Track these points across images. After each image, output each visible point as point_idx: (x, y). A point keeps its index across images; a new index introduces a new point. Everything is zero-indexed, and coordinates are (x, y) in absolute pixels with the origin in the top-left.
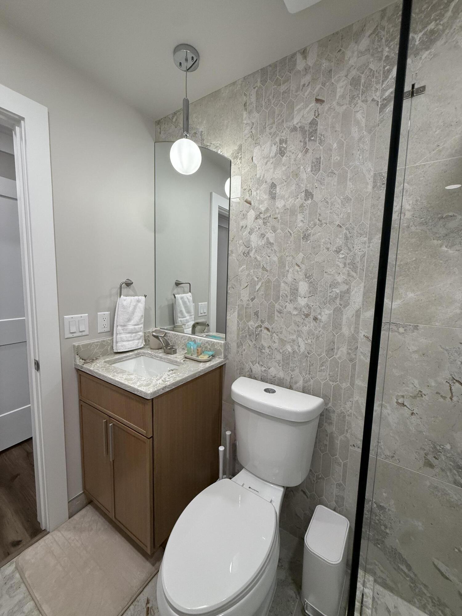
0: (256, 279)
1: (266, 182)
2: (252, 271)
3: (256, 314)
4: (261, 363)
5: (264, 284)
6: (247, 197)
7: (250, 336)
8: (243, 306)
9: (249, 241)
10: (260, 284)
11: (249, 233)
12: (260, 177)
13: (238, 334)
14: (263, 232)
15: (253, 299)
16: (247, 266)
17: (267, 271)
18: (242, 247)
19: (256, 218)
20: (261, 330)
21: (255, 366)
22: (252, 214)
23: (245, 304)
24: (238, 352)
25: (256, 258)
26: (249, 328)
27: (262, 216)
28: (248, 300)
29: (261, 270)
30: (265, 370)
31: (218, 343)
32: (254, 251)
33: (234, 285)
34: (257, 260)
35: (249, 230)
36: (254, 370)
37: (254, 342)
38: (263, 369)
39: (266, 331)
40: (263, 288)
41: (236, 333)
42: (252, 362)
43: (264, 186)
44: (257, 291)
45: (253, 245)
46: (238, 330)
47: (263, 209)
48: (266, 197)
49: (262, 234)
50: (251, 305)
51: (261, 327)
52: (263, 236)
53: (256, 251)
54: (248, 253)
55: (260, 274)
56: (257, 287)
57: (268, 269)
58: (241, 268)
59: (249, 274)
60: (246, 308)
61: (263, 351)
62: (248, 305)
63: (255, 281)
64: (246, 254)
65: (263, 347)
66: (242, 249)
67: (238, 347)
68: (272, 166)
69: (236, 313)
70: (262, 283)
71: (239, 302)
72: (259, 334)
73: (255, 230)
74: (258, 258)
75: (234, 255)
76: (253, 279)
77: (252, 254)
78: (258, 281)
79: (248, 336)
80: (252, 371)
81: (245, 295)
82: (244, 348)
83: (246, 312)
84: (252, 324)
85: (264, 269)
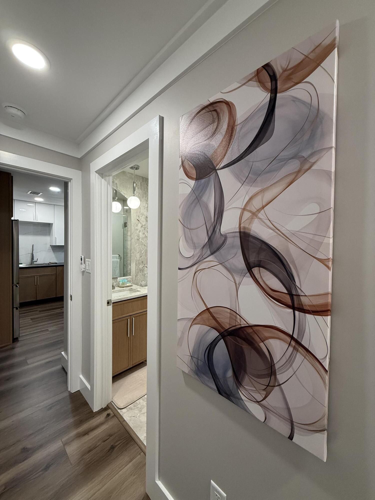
0: (142, 249)
1: (144, 215)
2: (140, 246)
3: (142, 262)
4: (145, 280)
5: (145, 251)
6: (138, 218)
7: (140, 271)
8: (137, 260)
9: (139, 235)
10: (143, 251)
11: (139, 232)
12: (142, 213)
13: (136, 272)
14: (144, 232)
15: (141, 257)
16: (138, 244)
17: (146, 246)
18: (136, 237)
19: (141, 227)
20: (144, 268)
21: (143, 282)
22: (140, 225)
23: (138, 259)
24: (136, 279)
25: (142, 241)
26: (140, 268)
27: (143, 226)
28: (139, 257)
29: (143, 246)
30: (146, 283)
31: (130, 277)
32: (141, 239)
33: (134, 252)
34: (142, 242)
35: (139, 231)
36: (142, 284)
37: (142, 273)
38: (145, 282)
39: (146, 268)
40: (144, 252)
41: (135, 272)
42: (141, 281)
43: (144, 216)
44: (143, 253)
45: (141, 236)
46: (136, 270)
47: (144, 224)
48: (145, 220)
49: (144, 233)
50: (140, 259)
51: (144, 266)
52: (144, 234)
53: (142, 239)
54: (139, 239)
55: (143, 247)
56: (143, 252)
57: (146, 245)
58: (136, 245)
59: (139, 247)
60: (139, 261)
61: (145, 275)
62: (139, 259)
63: (141, 250)
64: (138, 240)
65: (145, 274)
66: (136, 238)
67: (136, 277)
68: (146, 210)
69: (135, 263)
70: (144, 251)
71: (136, 259)
72: (143, 270)
73: (141, 231)
74: (143, 241)
75: (133, 240)
76: (141, 249)
77: (140, 240)
78: (143, 250)
79: (139, 271)
80: (141, 285)
81: (138, 256)
82: (138, 276)
83: (139, 262)
84: (141, 266)
85: (145, 245)
